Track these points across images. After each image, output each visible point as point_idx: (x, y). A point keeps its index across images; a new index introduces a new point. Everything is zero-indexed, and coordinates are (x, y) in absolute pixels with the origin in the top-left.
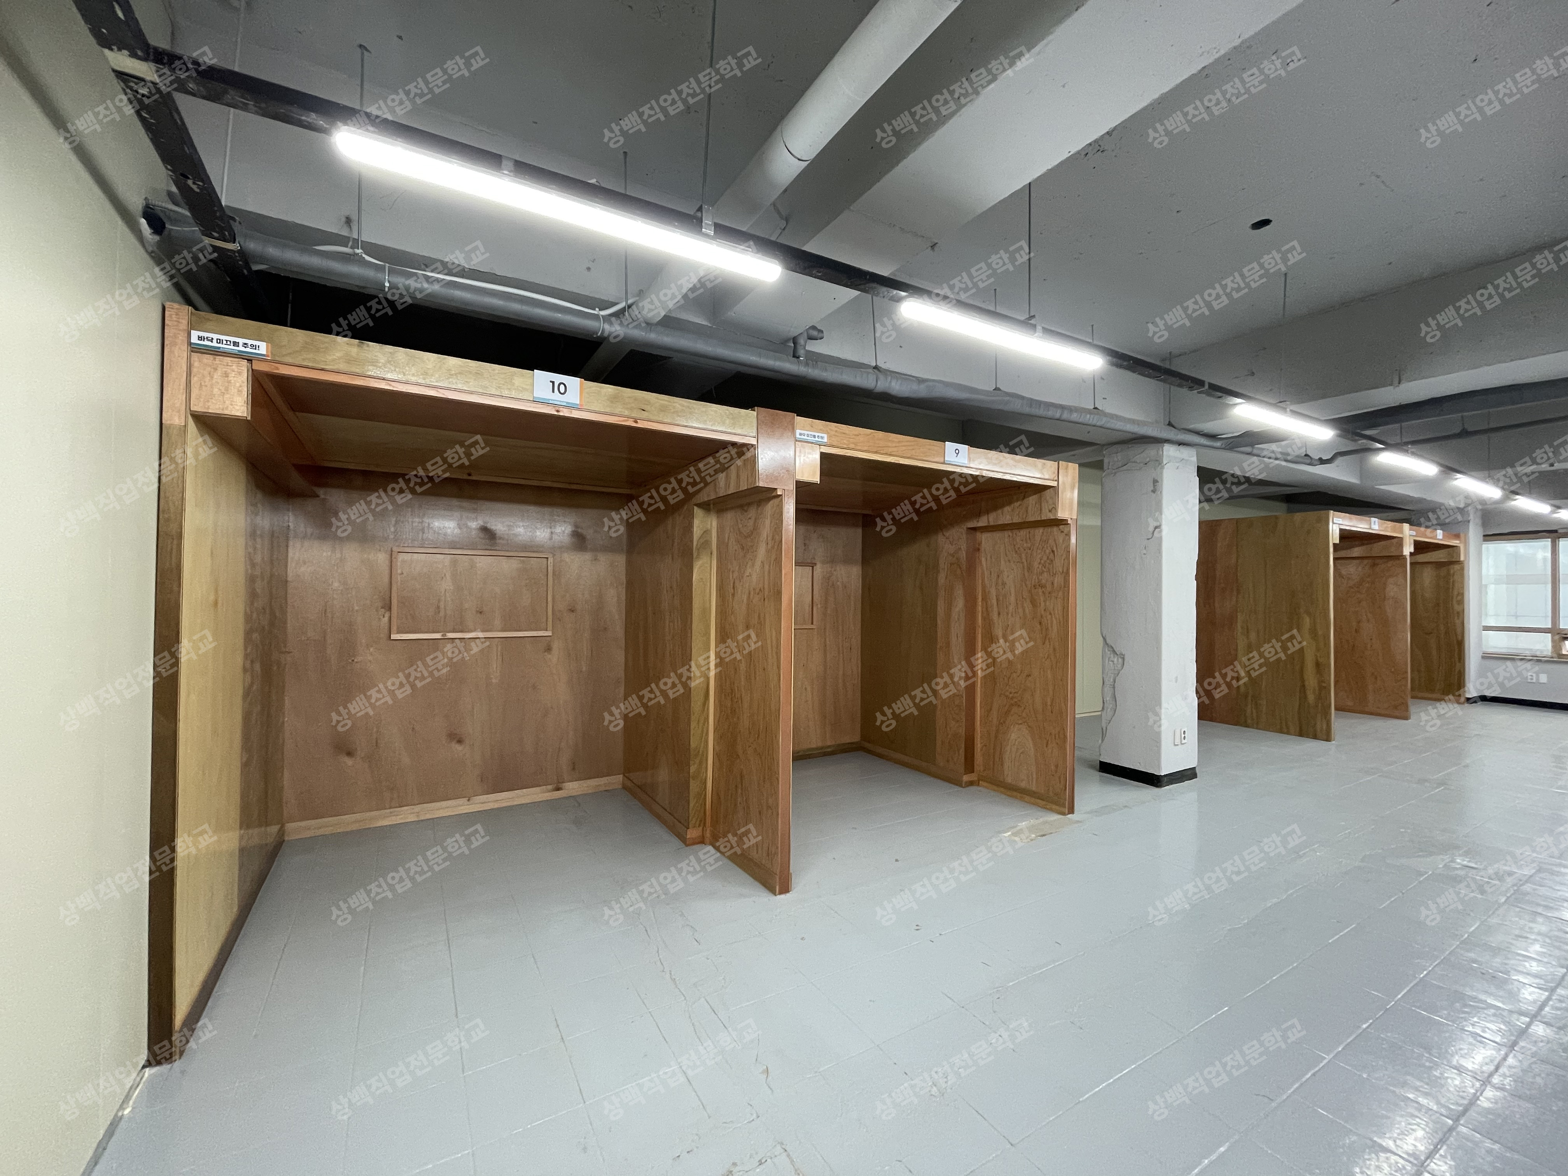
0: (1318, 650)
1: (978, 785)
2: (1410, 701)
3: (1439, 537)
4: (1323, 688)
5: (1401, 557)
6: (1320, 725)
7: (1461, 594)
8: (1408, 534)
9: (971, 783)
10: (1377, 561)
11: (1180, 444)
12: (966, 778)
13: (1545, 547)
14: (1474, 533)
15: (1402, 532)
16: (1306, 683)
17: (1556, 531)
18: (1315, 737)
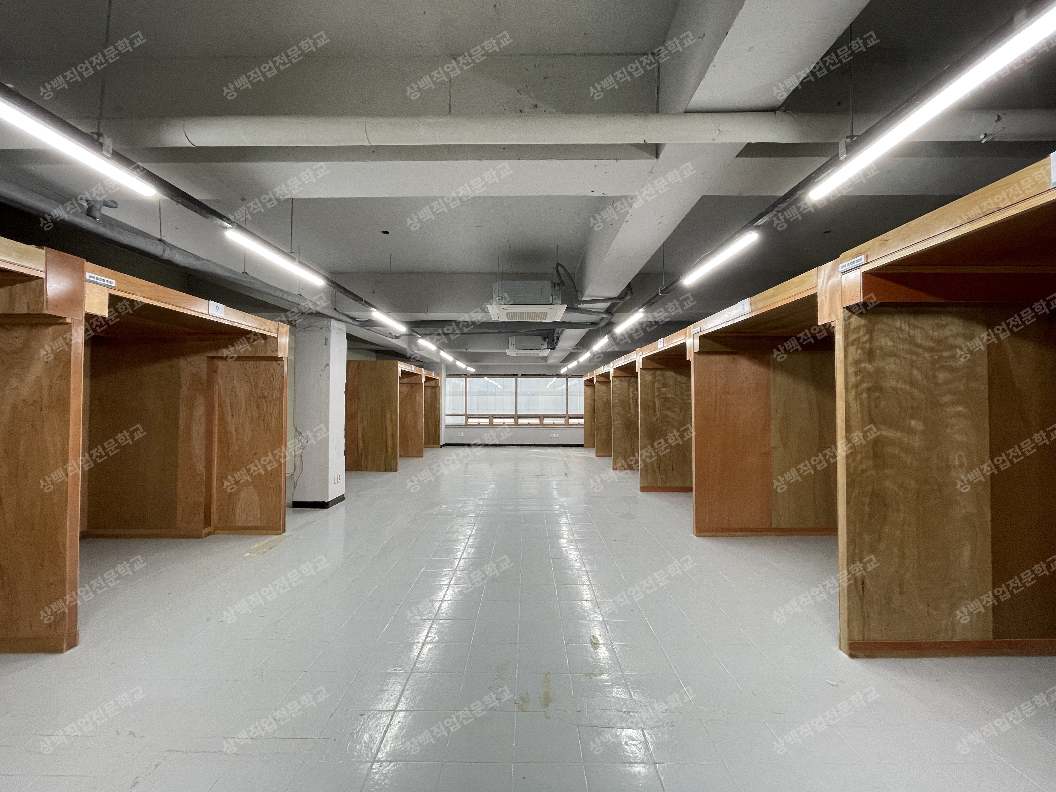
0: (392, 428)
1: (215, 534)
2: (424, 449)
3: (433, 375)
4: (394, 446)
5: (421, 383)
6: (393, 464)
7: (439, 400)
8: (423, 373)
9: (209, 534)
10: (413, 385)
11: (339, 320)
12: (205, 531)
13: (462, 380)
14: (443, 373)
15: (422, 372)
16: (388, 444)
17: (466, 375)
18: (391, 471)
